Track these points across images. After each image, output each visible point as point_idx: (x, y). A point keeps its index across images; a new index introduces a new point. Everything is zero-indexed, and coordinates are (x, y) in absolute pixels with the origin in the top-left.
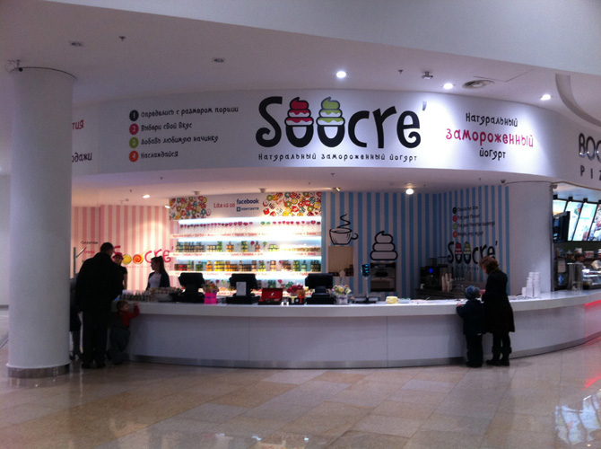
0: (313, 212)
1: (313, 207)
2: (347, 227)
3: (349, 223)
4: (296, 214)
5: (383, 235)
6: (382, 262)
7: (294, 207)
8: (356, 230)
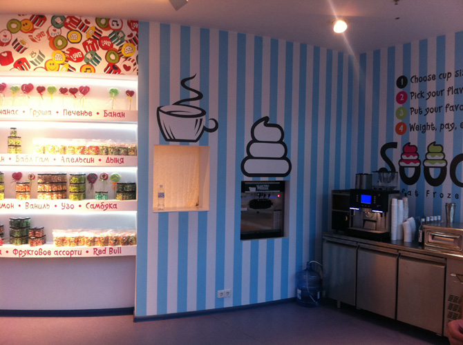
0: (120, 65)
1: (119, 54)
2: (196, 103)
3: (200, 96)
4: (77, 66)
5: (266, 125)
6: (262, 179)
7: (73, 51)
8: (213, 112)
